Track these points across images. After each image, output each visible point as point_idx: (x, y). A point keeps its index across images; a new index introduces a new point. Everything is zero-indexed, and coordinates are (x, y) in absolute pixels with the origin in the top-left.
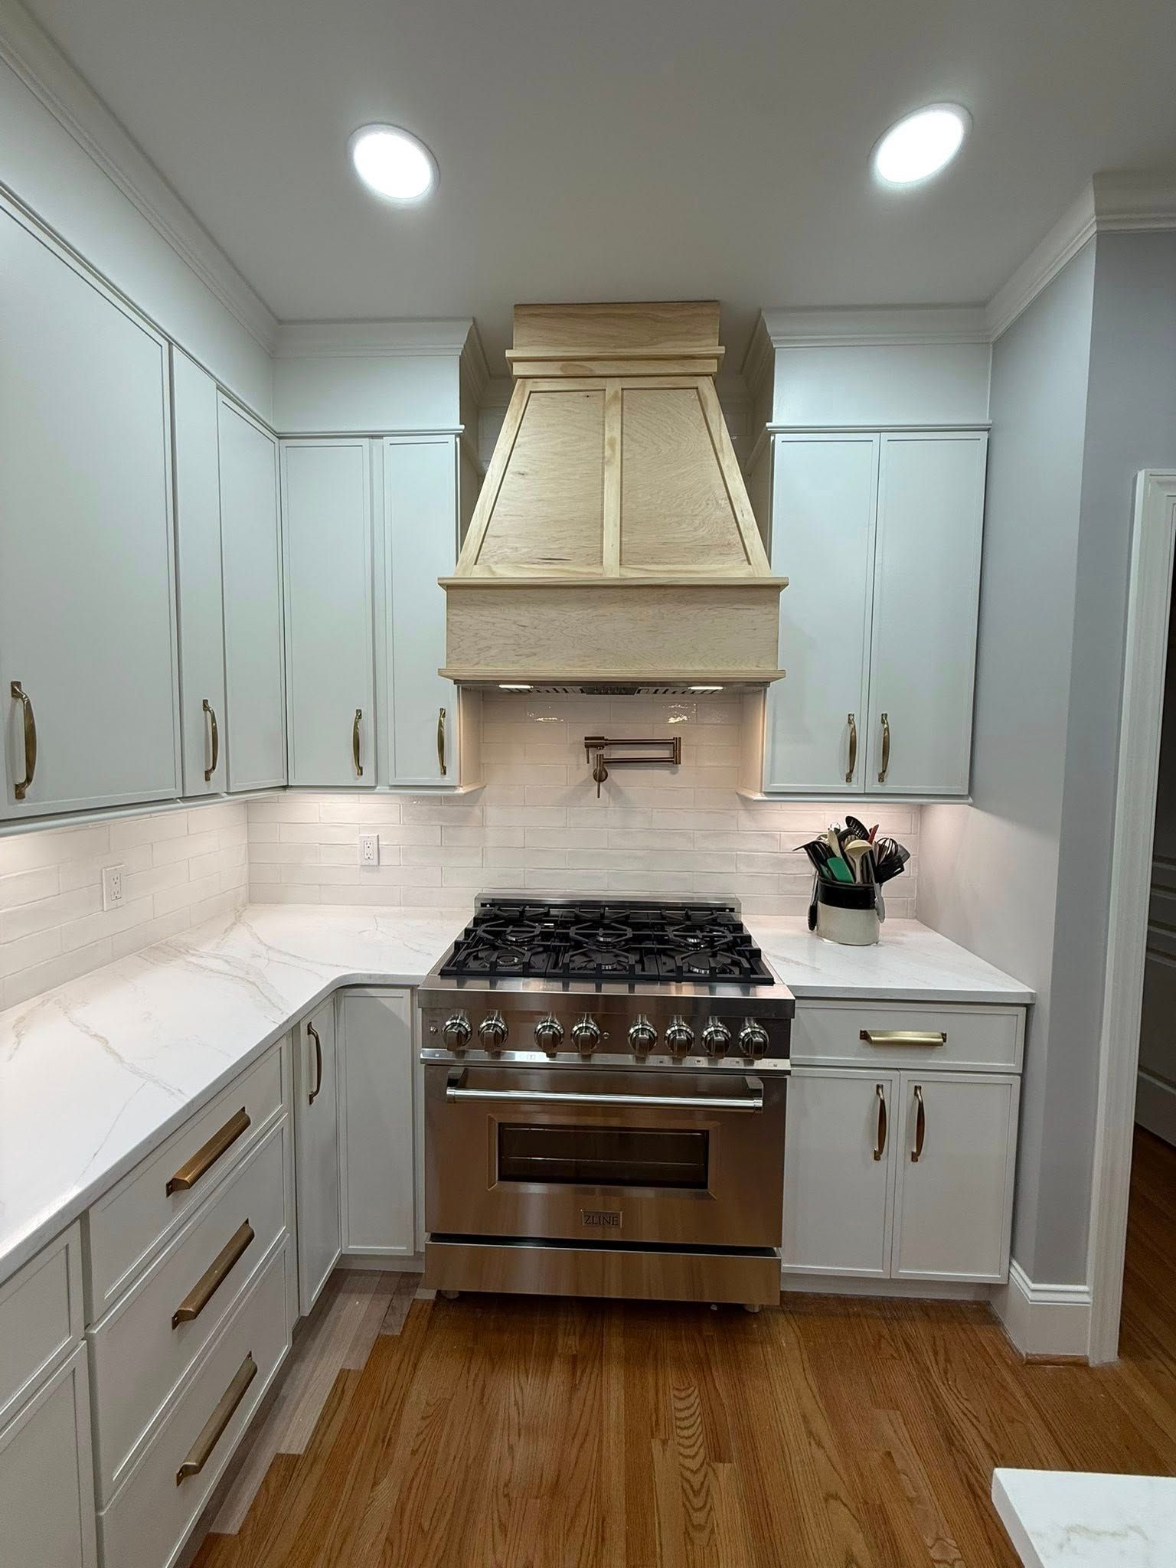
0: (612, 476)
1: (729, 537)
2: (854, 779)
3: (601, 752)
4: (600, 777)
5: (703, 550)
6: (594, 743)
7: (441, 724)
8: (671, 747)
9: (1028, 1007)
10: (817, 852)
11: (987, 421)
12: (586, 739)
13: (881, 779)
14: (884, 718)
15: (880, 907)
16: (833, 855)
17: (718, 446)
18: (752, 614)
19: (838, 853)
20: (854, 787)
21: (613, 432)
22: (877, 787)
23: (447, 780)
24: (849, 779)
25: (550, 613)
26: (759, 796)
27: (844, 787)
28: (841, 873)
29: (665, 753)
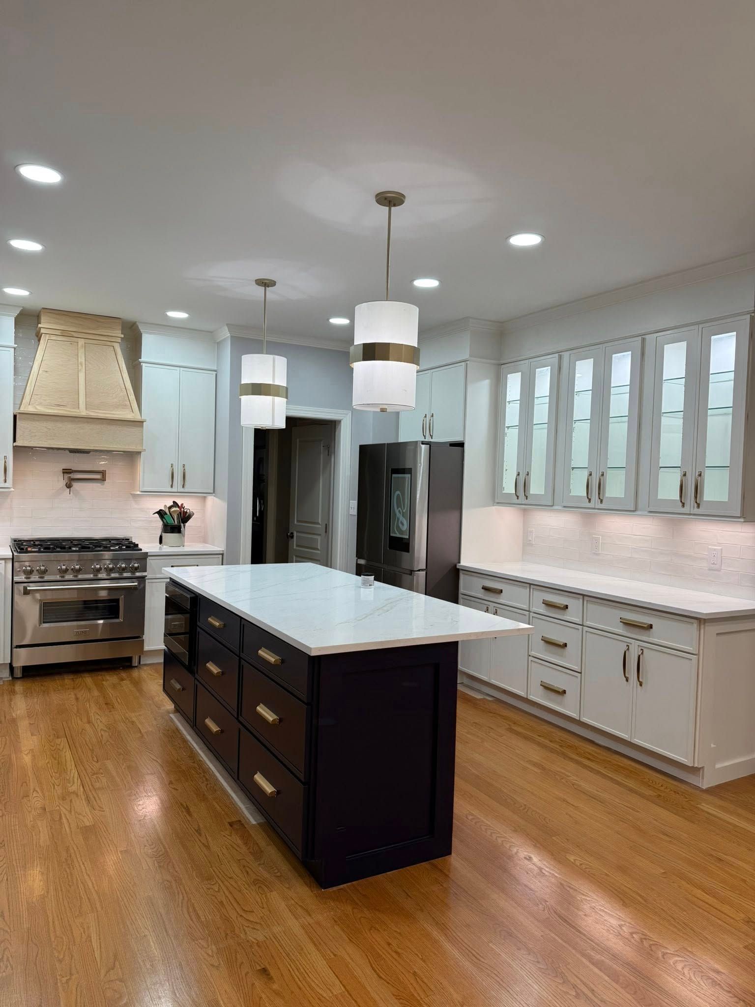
0: (82, 376)
1: (126, 403)
2: (174, 487)
3: (70, 475)
4: (69, 486)
5: (116, 407)
6: (66, 471)
7: (5, 462)
8: (102, 474)
9: (222, 554)
10: (161, 513)
11: (215, 368)
12: (63, 469)
13: (183, 487)
14: (184, 466)
15: (183, 533)
16: (167, 514)
17: (121, 369)
18: (135, 430)
19: (168, 513)
20: (174, 489)
21: (82, 359)
22: (182, 490)
23: (6, 485)
24: (172, 486)
25: (59, 425)
26: (138, 493)
27: (170, 489)
28: (170, 521)
29: (98, 476)
